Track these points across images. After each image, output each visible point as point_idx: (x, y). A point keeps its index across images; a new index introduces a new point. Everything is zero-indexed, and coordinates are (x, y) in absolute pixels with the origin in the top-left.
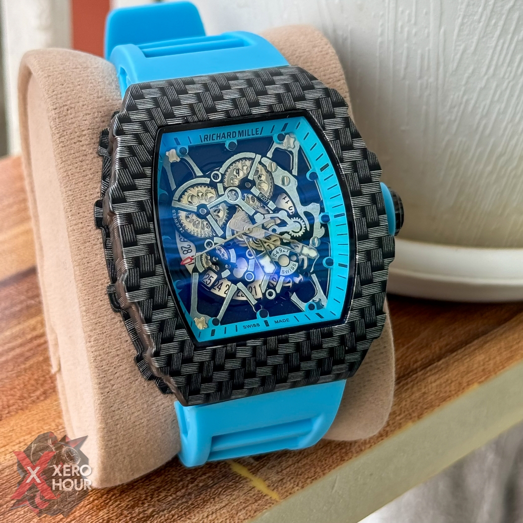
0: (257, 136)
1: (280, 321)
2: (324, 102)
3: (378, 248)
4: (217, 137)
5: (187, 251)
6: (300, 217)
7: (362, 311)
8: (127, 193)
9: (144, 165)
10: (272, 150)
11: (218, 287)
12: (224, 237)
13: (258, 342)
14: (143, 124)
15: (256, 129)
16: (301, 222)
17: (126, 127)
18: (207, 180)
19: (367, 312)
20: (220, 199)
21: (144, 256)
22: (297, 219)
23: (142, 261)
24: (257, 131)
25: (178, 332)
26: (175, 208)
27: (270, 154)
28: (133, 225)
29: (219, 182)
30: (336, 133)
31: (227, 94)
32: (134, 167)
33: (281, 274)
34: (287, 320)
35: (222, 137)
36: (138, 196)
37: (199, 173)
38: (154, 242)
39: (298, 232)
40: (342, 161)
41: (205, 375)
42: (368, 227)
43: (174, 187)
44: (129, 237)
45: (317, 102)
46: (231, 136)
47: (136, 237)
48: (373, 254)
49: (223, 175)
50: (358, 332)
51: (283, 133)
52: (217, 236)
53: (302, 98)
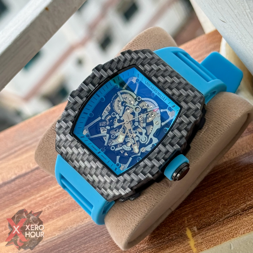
0: (163, 100)
1: (104, 157)
2: (191, 110)
3: (150, 168)
4: (151, 87)
5: (108, 110)
6: (148, 138)
8: (102, 70)
9: (117, 68)
10: (164, 110)
11: (103, 130)
12: (120, 117)
14: (132, 59)
15: (164, 97)
16: (147, 139)
17: (127, 55)
18: (135, 97)
19: (126, 182)
20: (133, 106)
21: (85, 91)
22: (146, 137)
23: (83, 92)
24: (164, 98)
25: (70, 122)
26: (117, 94)
27: (162, 110)
28: (92, 80)
29: (138, 101)
30: (182, 122)
31: (168, 78)
32: (113, 66)
33: (123, 146)
34: (106, 159)
35: (152, 89)
36: (104, 74)
37: (136, 92)
38: (92, 90)
39: (142, 141)
40: (172, 131)
42: (155, 158)
43: (124, 88)
44: (87, 81)
45: (189, 109)
46: (155, 91)
47: (89, 83)
48: (147, 167)
49: (141, 101)
50: (118, 185)
51: (172, 108)
52: (119, 115)
53: (187, 103)
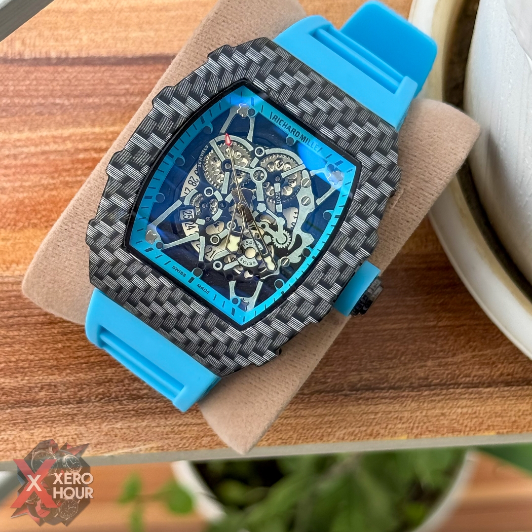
0: (314, 151)
1: (202, 288)
2: (381, 170)
3: (312, 304)
4: (284, 125)
5: (193, 183)
6: (291, 235)
7: (260, 336)
8: (174, 100)
9: (206, 92)
10: (318, 171)
11: (189, 226)
12: (224, 196)
13: (168, 284)
14: (236, 66)
15: (316, 145)
16: (289, 239)
18: (251, 148)
19: (263, 339)
20: (247, 170)
21: (144, 151)
22: (288, 234)
23: (139, 153)
24: (316, 147)
25: (120, 223)
26: (210, 145)
27: (313, 173)
28: (157, 125)
29: (257, 157)
30: (366, 198)
31: (319, 102)
32: (198, 88)
33: (239, 259)
34: (208, 292)
35: (288, 128)
36: (181, 109)
37: (250, 137)
38: (160, 148)
39: (280, 244)
40: (348, 222)
41: (114, 270)
42: (319, 282)
43: (223, 130)
45: (376, 166)
46: (295, 133)
47: (151, 133)
48: (305, 304)
49: (265, 156)
50: (245, 347)
51: (335, 166)
52: (220, 191)
53: (368, 154)
